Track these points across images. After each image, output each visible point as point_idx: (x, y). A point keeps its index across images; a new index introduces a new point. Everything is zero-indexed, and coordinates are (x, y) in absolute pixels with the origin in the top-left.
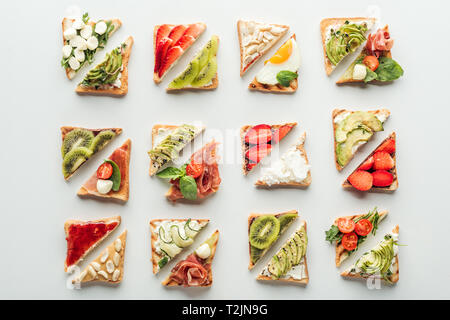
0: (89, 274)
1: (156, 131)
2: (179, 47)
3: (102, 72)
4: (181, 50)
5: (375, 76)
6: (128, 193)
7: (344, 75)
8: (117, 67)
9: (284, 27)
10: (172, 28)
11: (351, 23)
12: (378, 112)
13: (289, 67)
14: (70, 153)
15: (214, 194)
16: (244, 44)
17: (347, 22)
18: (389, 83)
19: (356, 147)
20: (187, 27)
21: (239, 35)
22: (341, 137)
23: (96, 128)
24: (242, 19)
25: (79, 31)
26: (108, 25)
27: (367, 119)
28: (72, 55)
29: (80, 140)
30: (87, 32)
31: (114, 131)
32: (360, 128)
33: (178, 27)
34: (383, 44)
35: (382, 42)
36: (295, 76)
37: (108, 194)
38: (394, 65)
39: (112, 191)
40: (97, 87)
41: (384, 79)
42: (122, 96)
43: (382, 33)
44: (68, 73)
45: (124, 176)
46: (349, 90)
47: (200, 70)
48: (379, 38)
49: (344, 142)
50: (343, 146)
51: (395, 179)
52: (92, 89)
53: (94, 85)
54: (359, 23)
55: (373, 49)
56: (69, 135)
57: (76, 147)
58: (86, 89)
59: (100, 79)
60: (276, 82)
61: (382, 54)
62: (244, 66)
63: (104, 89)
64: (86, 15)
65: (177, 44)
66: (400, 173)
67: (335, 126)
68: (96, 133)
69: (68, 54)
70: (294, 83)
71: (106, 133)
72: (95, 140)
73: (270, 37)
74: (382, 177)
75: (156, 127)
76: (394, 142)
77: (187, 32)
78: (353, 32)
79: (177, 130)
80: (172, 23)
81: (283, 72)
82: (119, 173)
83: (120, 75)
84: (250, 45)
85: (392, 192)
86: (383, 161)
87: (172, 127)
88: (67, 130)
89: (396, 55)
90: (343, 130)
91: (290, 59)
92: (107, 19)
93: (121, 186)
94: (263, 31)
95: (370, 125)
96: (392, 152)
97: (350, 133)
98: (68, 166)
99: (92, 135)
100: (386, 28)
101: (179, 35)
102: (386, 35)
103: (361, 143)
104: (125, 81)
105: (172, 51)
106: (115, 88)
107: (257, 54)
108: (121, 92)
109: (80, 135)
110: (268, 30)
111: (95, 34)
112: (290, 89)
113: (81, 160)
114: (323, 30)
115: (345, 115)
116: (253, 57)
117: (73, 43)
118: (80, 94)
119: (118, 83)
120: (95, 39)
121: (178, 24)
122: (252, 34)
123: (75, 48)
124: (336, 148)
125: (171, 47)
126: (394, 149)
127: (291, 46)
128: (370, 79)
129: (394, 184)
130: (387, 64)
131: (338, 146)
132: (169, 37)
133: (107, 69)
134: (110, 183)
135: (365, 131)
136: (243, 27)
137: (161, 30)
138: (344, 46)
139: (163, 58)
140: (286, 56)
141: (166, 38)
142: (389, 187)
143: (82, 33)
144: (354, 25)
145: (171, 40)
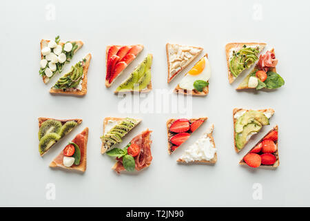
1: (107, 121)
2: (124, 62)
3: (68, 79)
4: (125, 65)
5: (264, 85)
6: (85, 166)
7: (242, 84)
8: (79, 76)
9: (200, 49)
10: (119, 48)
11: (248, 47)
12: (265, 111)
13: (203, 77)
14: (45, 137)
15: (147, 168)
16: (171, 61)
17: (245, 46)
18: (274, 90)
19: (250, 136)
20: (130, 48)
21: (167, 54)
22: (239, 129)
23: (63, 119)
24: (170, 43)
25: (52, 49)
26: (74, 45)
27: (258, 116)
28: (47, 66)
29: (52, 128)
30: (58, 50)
31: (76, 121)
32: (252, 122)
33: (124, 48)
34: (270, 63)
35: (269, 61)
36: (207, 84)
37: (71, 167)
38: (278, 77)
39: (74, 165)
40: (64, 90)
41: (271, 87)
42: (83, 96)
43: (270, 54)
44: (44, 79)
45: (83, 154)
46: (245, 94)
47: (139, 79)
48: (267, 58)
49: (241, 133)
50: (241, 135)
51: (278, 159)
52: (61, 91)
53: (62, 89)
54: (254, 47)
55: (263, 65)
56: (44, 124)
57: (49, 133)
58: (57, 91)
59: (67, 85)
60: (193, 88)
61: (269, 70)
62: (171, 76)
63: (69, 91)
64: (58, 37)
65: (123, 60)
66: (280, 155)
67: (235, 121)
68: (63, 123)
69: (44, 66)
70: (206, 89)
71: (71, 122)
72: (63, 127)
73: (189, 56)
74: (268, 158)
75: (107, 119)
76: (277, 133)
77: (130, 51)
78: (249, 53)
79: (121, 122)
80: (119, 45)
81: (198, 81)
82: (79, 152)
83: (81, 82)
84: (175, 61)
85: (275, 169)
86: (269, 146)
87: (118, 119)
88: (42, 121)
89: (280, 70)
90: (241, 124)
91: (204, 71)
92: (73, 41)
93: (81, 161)
94: (185, 51)
95: (260, 120)
96: (275, 140)
97: (245, 126)
98: (43, 147)
99: (60, 124)
100: (273, 50)
101: (124, 54)
102: (273, 56)
103: (253, 133)
104: (85, 86)
105: (119, 65)
106: (78, 90)
107: (180, 68)
108: (82, 94)
109: (52, 124)
110: (188, 51)
111: (63, 51)
112: (203, 94)
113: (52, 142)
114: (227, 51)
115: (243, 113)
116: (177, 70)
117: (48, 58)
118: (52, 94)
119: (80, 87)
120: (64, 55)
121: (124, 45)
122: (176, 53)
123: (49, 61)
124: (235, 136)
125: (118, 62)
126: (277, 138)
127: (204, 62)
128: (260, 88)
129: (277, 162)
130: (273, 76)
131: (237, 136)
132: (117, 54)
133: (72, 77)
134: (73, 159)
135: (256, 125)
136: (170, 48)
137: (111, 50)
138: (242, 64)
139: (112, 69)
140: (200, 70)
141: (115, 56)
142: (272, 165)
143: (54, 51)
144: (250, 48)
145: (118, 57)
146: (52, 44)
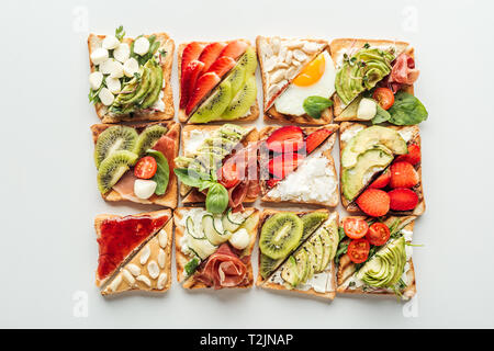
0: (124, 280)
2: (213, 73)
4: (217, 77)
6: (177, 198)
9: (321, 42)
10: (204, 47)
11: (372, 47)
14: (108, 160)
17: (367, 46)
20: (226, 45)
25: (111, 53)
26: (151, 42)
30: (123, 52)
33: (211, 46)
34: (404, 76)
35: (403, 72)
39: (155, 196)
43: (405, 59)
47: (233, 97)
48: (400, 67)
51: (422, 200)
54: (384, 48)
55: (391, 80)
62: (269, 98)
64: (120, 29)
65: (212, 68)
74: (402, 198)
78: (372, 59)
81: (312, 98)
83: (162, 95)
84: (275, 70)
90: (353, 150)
94: (293, 50)
95: (390, 144)
97: (362, 155)
98: (105, 179)
100: (411, 52)
101: (212, 58)
102: (410, 62)
105: (203, 80)
107: (285, 82)
110: (299, 48)
111: (134, 55)
113: (122, 169)
114: (333, 54)
116: (280, 86)
120: (134, 61)
121: (212, 41)
122: (277, 54)
123: (106, 75)
125: (202, 73)
129: (420, 206)
132: (201, 59)
137: (187, 50)
141: (195, 61)
142: (412, 211)
143: (115, 54)
144: (376, 50)
145: (202, 64)
146: (111, 41)
